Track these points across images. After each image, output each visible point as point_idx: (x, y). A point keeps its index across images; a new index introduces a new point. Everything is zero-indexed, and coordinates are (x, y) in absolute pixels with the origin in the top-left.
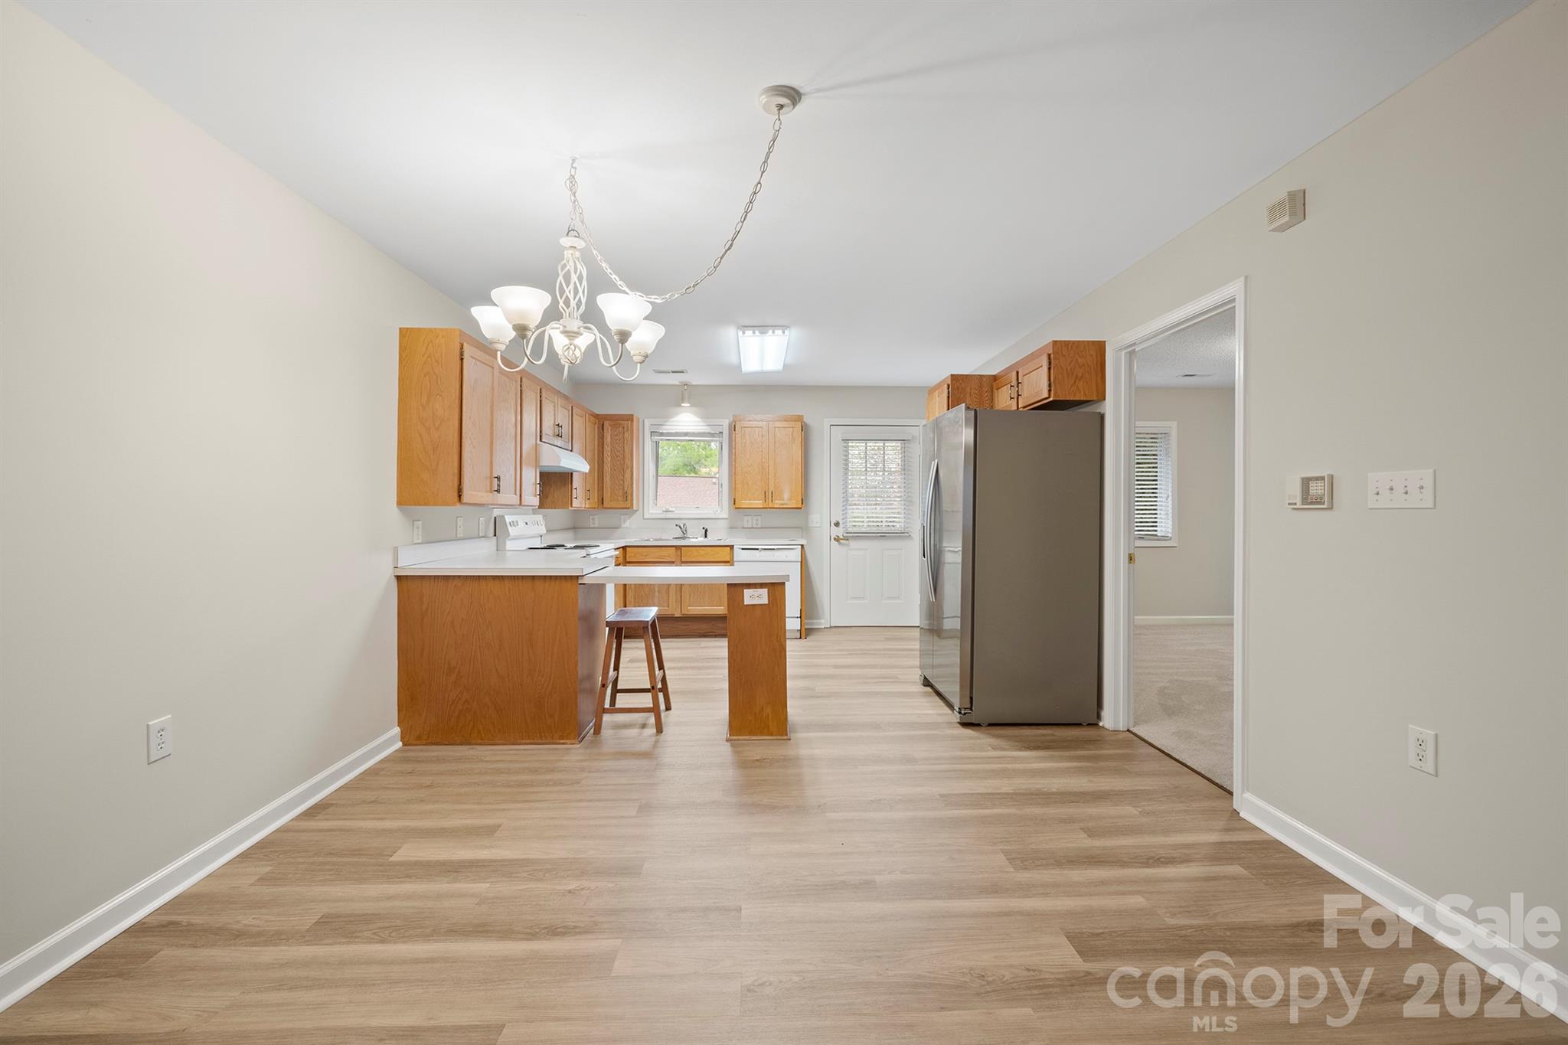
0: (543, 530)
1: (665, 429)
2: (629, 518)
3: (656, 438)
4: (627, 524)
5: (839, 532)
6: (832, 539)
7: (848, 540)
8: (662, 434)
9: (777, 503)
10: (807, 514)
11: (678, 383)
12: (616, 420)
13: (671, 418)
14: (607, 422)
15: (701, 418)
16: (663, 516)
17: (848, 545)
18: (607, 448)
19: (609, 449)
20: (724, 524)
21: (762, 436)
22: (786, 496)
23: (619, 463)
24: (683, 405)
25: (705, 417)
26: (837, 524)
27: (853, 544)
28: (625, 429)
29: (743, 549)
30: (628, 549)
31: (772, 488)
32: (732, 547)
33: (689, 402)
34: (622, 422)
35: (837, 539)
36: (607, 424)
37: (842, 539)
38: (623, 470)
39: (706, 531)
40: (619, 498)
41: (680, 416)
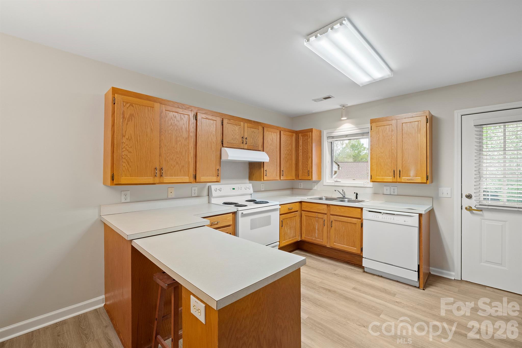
0: (251, 191)
1: (334, 134)
2: (317, 184)
3: (331, 140)
4: (315, 188)
5: (472, 203)
6: (464, 208)
7: (482, 211)
8: (333, 137)
9: (404, 179)
10: (437, 187)
11: (339, 107)
12: (305, 132)
13: (338, 128)
14: (301, 134)
15: (355, 125)
16: (333, 184)
17: (482, 215)
18: (300, 148)
19: (301, 148)
20: (370, 191)
21: (392, 131)
22: (412, 173)
23: (305, 155)
24: (342, 119)
25: (357, 124)
26: (469, 197)
27: (487, 215)
28: (308, 137)
29: (369, 211)
30: (302, 203)
31: (400, 168)
32: (362, 209)
33: (345, 116)
34: (307, 133)
35: (469, 209)
36: (300, 135)
37: (474, 210)
38: (307, 159)
39: (357, 194)
40: (306, 174)
41: (343, 125)
